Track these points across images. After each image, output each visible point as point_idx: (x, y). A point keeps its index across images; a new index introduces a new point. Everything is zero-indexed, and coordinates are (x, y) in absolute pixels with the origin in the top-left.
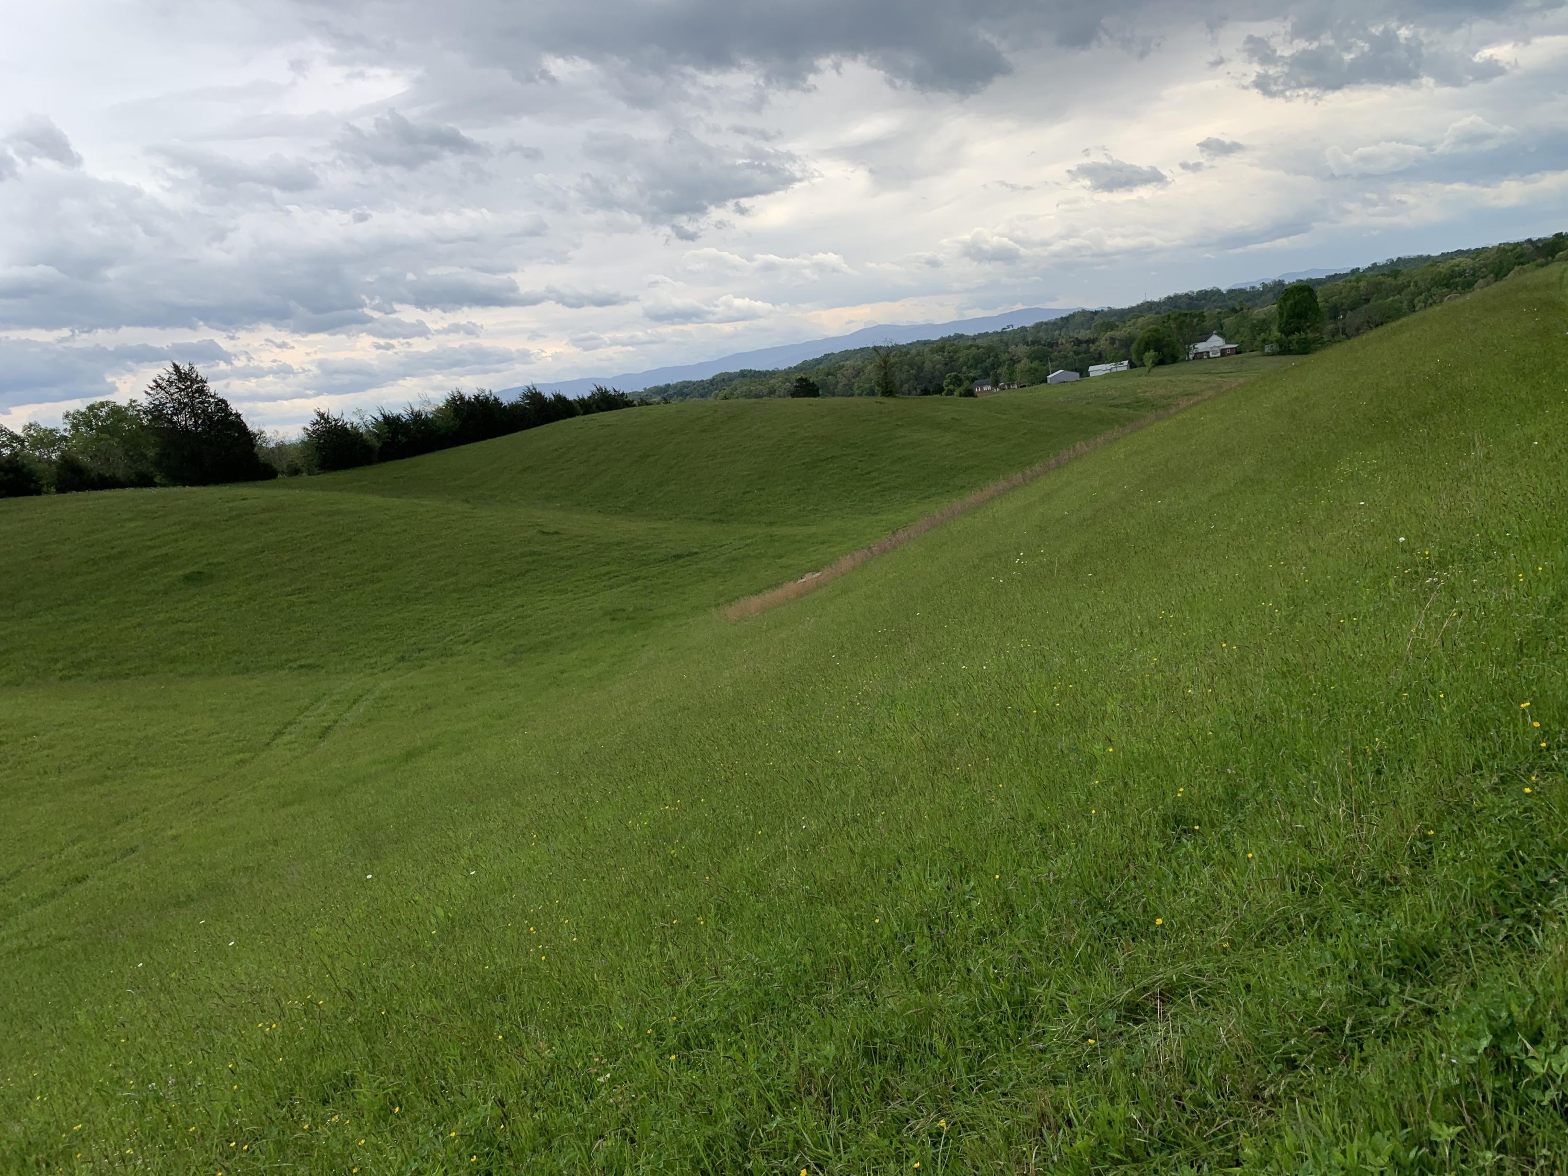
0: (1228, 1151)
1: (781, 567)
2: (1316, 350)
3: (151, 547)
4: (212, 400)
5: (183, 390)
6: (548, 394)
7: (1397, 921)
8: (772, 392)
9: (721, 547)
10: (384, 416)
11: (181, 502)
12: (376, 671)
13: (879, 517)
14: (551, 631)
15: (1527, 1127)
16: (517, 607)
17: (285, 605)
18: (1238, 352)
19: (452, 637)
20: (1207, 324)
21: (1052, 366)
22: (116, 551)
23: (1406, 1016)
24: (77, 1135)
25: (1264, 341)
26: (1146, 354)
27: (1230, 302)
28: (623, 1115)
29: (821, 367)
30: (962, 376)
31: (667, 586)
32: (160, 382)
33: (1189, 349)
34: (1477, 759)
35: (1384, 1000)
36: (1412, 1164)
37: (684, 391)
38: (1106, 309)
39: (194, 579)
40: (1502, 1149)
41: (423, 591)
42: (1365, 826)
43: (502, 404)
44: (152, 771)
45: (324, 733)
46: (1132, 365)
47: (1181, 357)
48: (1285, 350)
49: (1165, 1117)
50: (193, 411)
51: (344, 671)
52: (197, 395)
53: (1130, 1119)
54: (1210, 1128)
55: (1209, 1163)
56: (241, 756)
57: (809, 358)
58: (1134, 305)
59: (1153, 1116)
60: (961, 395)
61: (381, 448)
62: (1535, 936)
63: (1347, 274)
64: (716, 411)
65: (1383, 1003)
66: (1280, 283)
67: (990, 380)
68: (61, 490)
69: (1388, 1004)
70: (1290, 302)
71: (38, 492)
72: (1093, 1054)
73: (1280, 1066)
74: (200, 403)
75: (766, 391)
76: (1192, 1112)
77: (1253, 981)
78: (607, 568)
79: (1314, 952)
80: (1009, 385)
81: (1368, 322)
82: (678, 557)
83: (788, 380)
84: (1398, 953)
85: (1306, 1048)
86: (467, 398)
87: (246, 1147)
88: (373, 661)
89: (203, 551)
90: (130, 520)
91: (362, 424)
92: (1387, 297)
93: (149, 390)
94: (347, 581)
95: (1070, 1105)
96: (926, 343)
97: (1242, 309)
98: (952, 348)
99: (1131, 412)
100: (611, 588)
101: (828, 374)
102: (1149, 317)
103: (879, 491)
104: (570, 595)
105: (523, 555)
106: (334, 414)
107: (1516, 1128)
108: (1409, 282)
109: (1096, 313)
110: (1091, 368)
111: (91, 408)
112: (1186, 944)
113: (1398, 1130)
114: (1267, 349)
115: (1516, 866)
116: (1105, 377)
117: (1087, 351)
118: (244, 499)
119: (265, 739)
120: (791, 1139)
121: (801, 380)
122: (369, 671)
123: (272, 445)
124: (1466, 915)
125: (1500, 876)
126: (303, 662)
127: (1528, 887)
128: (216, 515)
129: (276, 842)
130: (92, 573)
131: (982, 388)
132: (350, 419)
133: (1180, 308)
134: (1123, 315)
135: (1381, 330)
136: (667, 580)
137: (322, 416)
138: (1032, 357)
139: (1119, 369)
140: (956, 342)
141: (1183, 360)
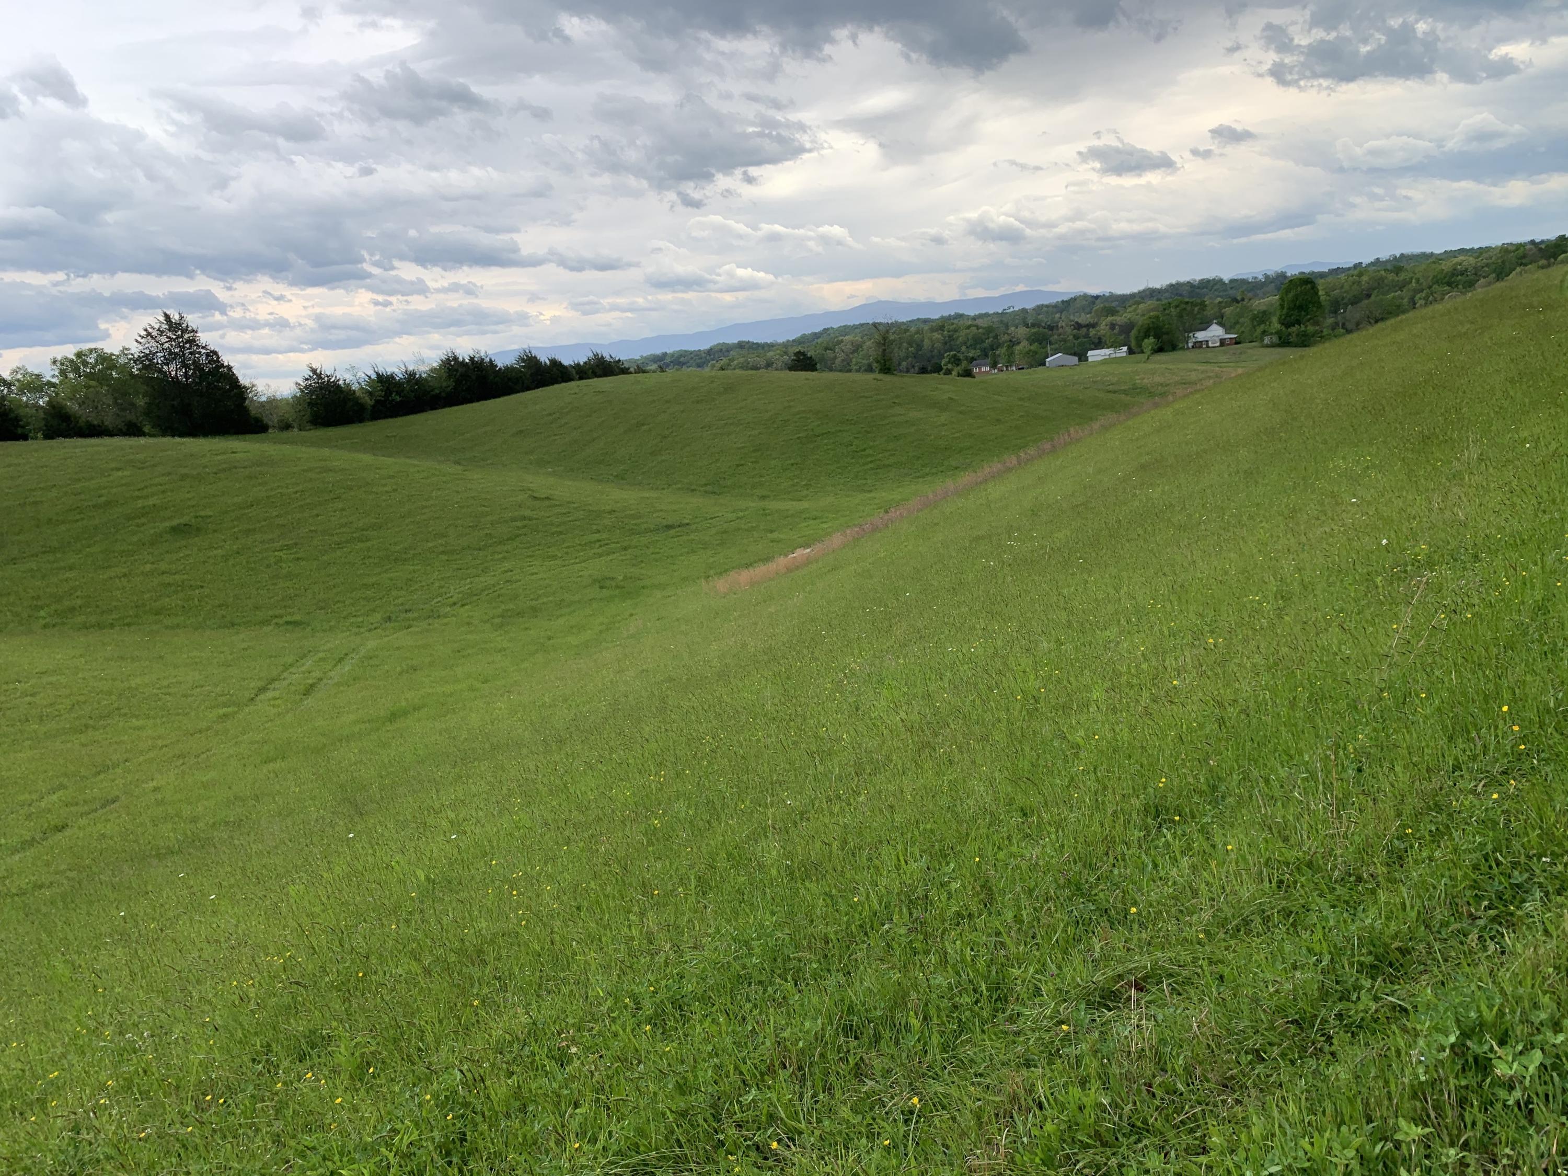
0: (1196, 1139)
1: (772, 541)
2: (1315, 343)
3: (139, 498)
4: (203, 351)
5: (174, 340)
6: (544, 359)
7: (1370, 918)
8: (769, 365)
9: (712, 518)
10: (378, 374)
11: (169, 452)
12: (362, 630)
13: (872, 495)
14: (539, 596)
15: (1491, 1126)
16: (506, 572)
17: (272, 560)
18: (1237, 342)
19: (439, 599)
20: (1209, 312)
21: (1051, 349)
22: (103, 499)
23: (1376, 1011)
24: (52, 1082)
25: (1264, 333)
26: (1146, 341)
27: (1231, 292)
28: (598, 1083)
29: (819, 341)
30: (961, 356)
31: (657, 556)
32: (150, 330)
33: (1189, 337)
34: (1456, 759)
35: (1356, 995)
36: (1377, 1158)
37: (680, 360)
38: (1107, 294)
39: (183, 531)
40: (1466, 1146)
41: (412, 552)
42: (1345, 824)
43: (496, 366)
44: (135, 722)
45: (309, 690)
46: (1131, 352)
47: (1181, 345)
48: (1284, 342)
49: (1135, 1104)
50: (183, 362)
51: (331, 629)
52: (188, 346)
53: (1101, 1104)
54: (1179, 1115)
55: (1176, 1150)
56: (225, 710)
57: (808, 331)
58: (1135, 290)
59: (1123, 1101)
60: (959, 375)
61: (374, 406)
62: (1507, 938)
63: (1349, 269)
64: (712, 382)
65: (1354, 999)
66: (1282, 275)
67: (989, 360)
68: (49, 436)
69: (1359, 998)
70: (1291, 295)
71: (25, 437)
72: (1066, 1038)
73: (1250, 1057)
74: (191, 353)
75: (763, 363)
76: (1162, 1099)
77: (1226, 971)
78: (597, 536)
79: (1288, 947)
80: (1007, 367)
81: (1368, 317)
82: (669, 527)
83: (786, 353)
84: (1372, 949)
85: (1276, 1040)
86: (461, 359)
87: (221, 1101)
88: (360, 619)
89: (190, 503)
90: (118, 469)
91: (354, 381)
92: (1388, 292)
93: (139, 339)
94: (336, 538)
95: (1041, 1091)
96: (926, 321)
97: (1243, 300)
98: (952, 327)
99: (1129, 398)
100: (600, 555)
101: (826, 349)
102: (1150, 303)
103: (872, 469)
104: (559, 562)
105: (514, 519)
106: (327, 369)
107: (1480, 1125)
108: (1412, 278)
109: (1097, 297)
110: (1090, 353)
111: (79, 355)
112: (1161, 934)
113: (1365, 1124)
114: (1267, 340)
115: (1491, 867)
116: (1104, 362)
117: (1087, 336)
118: (233, 452)
119: (247, 695)
120: (764, 1112)
121: (798, 353)
122: (355, 630)
123: (263, 399)
124: (1441, 914)
125: (1474, 876)
126: (289, 618)
127: (1501, 888)
128: (206, 467)
129: (257, 798)
130: (77, 521)
131: (980, 369)
132: (344, 376)
133: (1181, 295)
134: (1124, 300)
135: (1380, 325)
136: (657, 550)
137: (314, 371)
138: (1032, 339)
139: (1118, 355)
140: (956, 321)
141: (1183, 348)
